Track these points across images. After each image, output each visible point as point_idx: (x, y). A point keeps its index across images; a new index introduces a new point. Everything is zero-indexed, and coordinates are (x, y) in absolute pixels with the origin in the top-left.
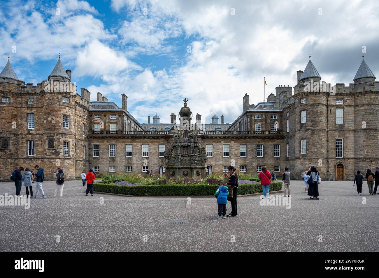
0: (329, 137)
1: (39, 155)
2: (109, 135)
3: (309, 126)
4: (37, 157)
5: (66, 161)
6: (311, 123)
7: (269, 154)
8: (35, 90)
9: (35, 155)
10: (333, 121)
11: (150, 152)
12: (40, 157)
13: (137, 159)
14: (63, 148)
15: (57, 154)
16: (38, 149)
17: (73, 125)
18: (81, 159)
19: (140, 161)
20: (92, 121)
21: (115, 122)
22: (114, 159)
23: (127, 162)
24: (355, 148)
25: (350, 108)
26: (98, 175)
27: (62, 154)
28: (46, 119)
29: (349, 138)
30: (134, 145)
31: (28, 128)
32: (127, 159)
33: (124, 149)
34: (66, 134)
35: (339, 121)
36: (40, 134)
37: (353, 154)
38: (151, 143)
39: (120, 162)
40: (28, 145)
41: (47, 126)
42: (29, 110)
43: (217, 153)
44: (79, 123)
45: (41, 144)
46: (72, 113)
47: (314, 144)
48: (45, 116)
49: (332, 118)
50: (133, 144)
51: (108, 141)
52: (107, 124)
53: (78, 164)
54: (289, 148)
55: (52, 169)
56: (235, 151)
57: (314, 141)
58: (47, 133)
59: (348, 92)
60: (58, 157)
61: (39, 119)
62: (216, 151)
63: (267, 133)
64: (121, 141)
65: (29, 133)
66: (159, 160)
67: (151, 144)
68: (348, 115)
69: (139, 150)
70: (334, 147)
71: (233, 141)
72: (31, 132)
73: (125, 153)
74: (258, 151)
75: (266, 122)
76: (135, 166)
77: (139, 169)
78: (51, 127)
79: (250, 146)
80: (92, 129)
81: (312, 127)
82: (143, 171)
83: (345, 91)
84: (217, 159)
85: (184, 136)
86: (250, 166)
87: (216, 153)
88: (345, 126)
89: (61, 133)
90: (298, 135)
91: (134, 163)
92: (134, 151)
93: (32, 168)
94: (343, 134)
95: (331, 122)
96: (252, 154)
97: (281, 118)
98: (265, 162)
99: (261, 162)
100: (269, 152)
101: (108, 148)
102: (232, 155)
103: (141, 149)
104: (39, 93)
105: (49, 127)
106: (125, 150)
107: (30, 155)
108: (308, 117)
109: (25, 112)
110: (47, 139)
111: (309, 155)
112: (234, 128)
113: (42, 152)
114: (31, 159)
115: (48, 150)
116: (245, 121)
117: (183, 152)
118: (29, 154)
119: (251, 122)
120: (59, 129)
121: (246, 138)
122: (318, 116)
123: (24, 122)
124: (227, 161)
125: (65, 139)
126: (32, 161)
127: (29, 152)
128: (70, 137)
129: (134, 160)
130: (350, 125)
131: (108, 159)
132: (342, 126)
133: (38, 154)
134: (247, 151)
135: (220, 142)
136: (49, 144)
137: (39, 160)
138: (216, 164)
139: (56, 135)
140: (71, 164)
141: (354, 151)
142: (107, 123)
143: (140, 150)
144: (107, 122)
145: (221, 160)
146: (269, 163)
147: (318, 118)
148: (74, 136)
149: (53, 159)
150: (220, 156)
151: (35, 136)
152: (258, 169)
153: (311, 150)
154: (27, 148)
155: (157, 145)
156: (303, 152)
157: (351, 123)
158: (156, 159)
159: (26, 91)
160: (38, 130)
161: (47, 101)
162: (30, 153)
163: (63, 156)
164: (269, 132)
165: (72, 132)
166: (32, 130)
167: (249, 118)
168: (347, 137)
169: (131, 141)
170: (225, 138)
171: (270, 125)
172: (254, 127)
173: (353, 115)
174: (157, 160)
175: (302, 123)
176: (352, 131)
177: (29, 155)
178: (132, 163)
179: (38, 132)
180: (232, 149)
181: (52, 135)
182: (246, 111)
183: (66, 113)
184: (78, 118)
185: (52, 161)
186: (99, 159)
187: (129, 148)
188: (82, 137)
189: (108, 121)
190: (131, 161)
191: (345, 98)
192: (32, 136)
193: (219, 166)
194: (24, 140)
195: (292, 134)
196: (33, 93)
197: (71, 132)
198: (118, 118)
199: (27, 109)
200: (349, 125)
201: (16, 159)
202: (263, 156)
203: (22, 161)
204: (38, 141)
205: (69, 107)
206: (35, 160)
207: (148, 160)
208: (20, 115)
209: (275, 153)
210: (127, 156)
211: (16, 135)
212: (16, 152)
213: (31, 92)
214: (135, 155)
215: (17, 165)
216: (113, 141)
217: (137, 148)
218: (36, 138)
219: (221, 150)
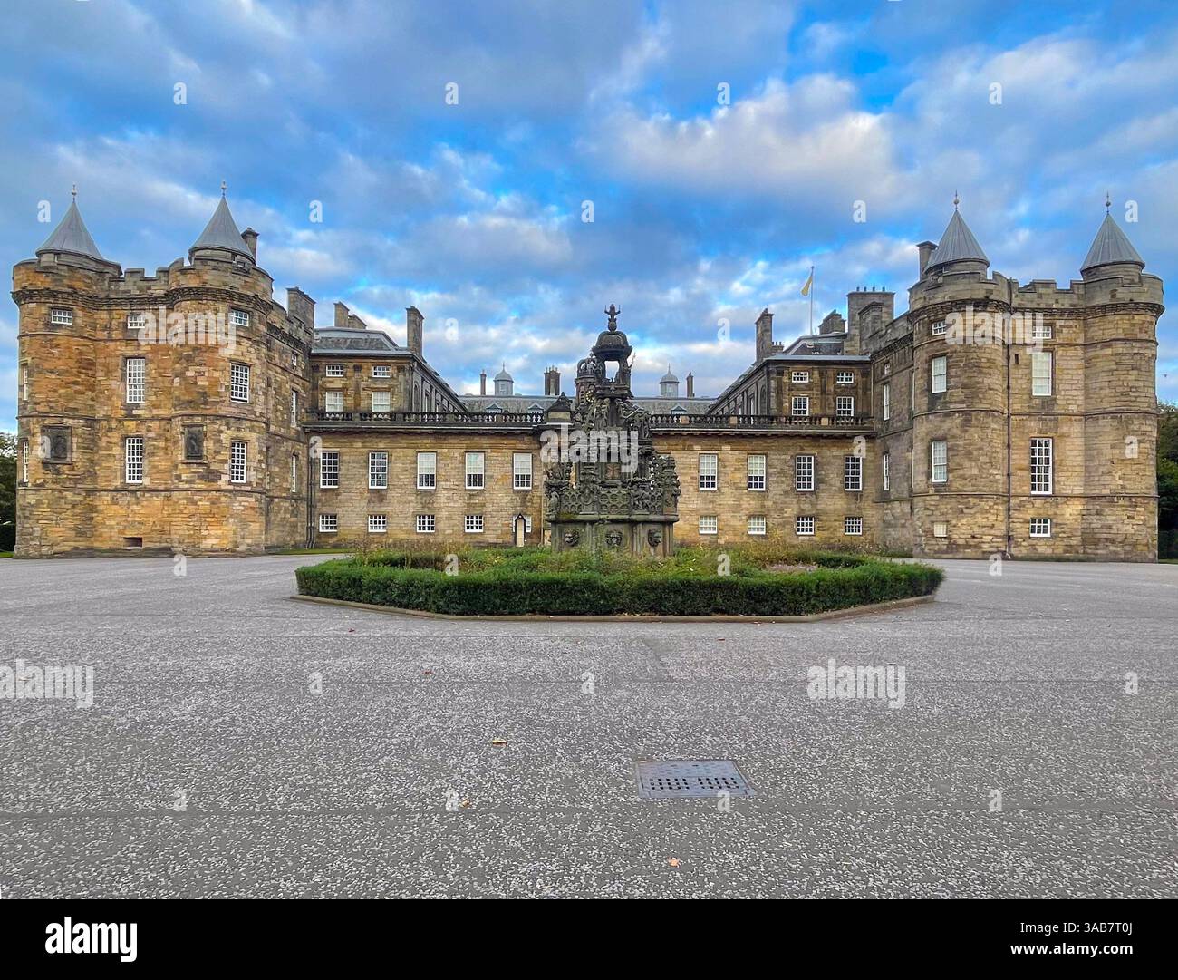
0: (1013, 434)
1: (157, 479)
2: (368, 424)
3: (955, 402)
4: (152, 487)
5: (239, 498)
6: (963, 393)
7: (832, 482)
8: (149, 288)
9: (146, 481)
10: (1024, 386)
11: (488, 473)
12: (162, 487)
13: (450, 494)
14: (230, 461)
15: (211, 476)
16: (156, 464)
17: (261, 393)
18: (284, 495)
19: (460, 501)
20: (320, 382)
21: (386, 386)
22: (383, 493)
23: (422, 503)
24: (1086, 467)
25: (1071, 352)
26: (335, 539)
27: (226, 478)
28: (181, 374)
29: (1069, 436)
30: (441, 453)
31: (128, 402)
32: (419, 493)
33: (414, 465)
34: (239, 419)
35: (1041, 389)
36: (163, 419)
37: (1082, 483)
38: (491, 447)
39: (399, 502)
40: (127, 451)
41: (184, 395)
42: (129, 348)
43: (682, 478)
44: (280, 387)
45: (166, 448)
46: (258, 359)
47: (969, 455)
48: (177, 366)
49: (1022, 378)
50: (439, 451)
51: (366, 442)
52: (363, 394)
53: (274, 506)
54: (890, 466)
55: (196, 524)
56: (733, 472)
57: (971, 445)
58: (183, 415)
59: (1067, 306)
60: (214, 486)
61: (160, 375)
63: (825, 421)
64: (404, 442)
65: (130, 416)
66: (514, 497)
67: (491, 452)
68: (1065, 372)
69: (456, 468)
70: (1026, 463)
71: (728, 443)
72: (135, 412)
73: (416, 477)
74: (799, 473)
75: (823, 392)
76: (444, 513)
77: (456, 522)
78: (195, 396)
79: (776, 459)
80: (317, 408)
81: (965, 406)
82: (468, 528)
83: (1057, 301)
85: (610, 420)
86: (775, 515)
88: (1058, 402)
89: (224, 417)
90: (922, 429)
91: (442, 505)
92: (442, 472)
93: (137, 519)
94: (1051, 424)
95: (1016, 392)
97: (864, 379)
98: (819, 507)
99: (807, 507)
100: (832, 476)
101: (366, 462)
102: (726, 485)
103: (461, 465)
104: (162, 297)
105: (187, 398)
106: (416, 468)
107: (132, 482)
108: (952, 377)
109: (118, 353)
110: (182, 433)
111: (957, 485)
112: (726, 409)
113: (166, 472)
114: (134, 492)
115: (184, 466)
116: (760, 387)
117: (604, 470)
118: (127, 478)
119: (779, 391)
120: (218, 402)
121: (764, 436)
122: (981, 372)
123: (115, 384)
124: (711, 502)
125: (236, 433)
126: (137, 498)
127: (127, 472)
128: (253, 426)
129: (442, 496)
130: (1073, 401)
131: (366, 495)
132: (1048, 403)
133: (155, 476)
134: (767, 473)
135: (690, 448)
136: (187, 448)
137: (157, 497)
139: (208, 421)
140: (253, 508)
141: (1083, 474)
142: (364, 389)
143: (459, 468)
144: (362, 386)
145: (694, 499)
146: (831, 507)
147: (980, 380)
148: (263, 425)
149: (198, 493)
150: (692, 488)
151: (148, 424)
152: (798, 525)
153: (961, 472)
154: (122, 459)
155: (510, 454)
156: (939, 477)
157: (1074, 393)
158: (507, 494)
159: (123, 292)
160: (155, 407)
162: (132, 475)
163: (230, 483)
164: (832, 418)
165: (258, 414)
166: (137, 406)
167: (773, 378)
168: (1062, 436)
169: (434, 441)
170: (705, 436)
171: (835, 401)
172: (787, 405)
173: (1080, 372)
174: (509, 498)
175: (933, 392)
176: (1078, 418)
177: (128, 481)
178: (435, 505)
179: (155, 412)
181: (198, 420)
182: (765, 359)
183: (242, 358)
184: (277, 372)
185: (196, 498)
186: (338, 495)
187: (426, 463)
188: (289, 428)
189: (365, 383)
190: (431, 501)
191: (1058, 323)
192: (137, 425)
193: (687, 517)
194: (115, 437)
195: (899, 424)
196: (144, 296)
197: (256, 412)
198: (395, 376)
199: (124, 344)
200: (1069, 399)
201: (90, 492)
202: (812, 489)
203: (108, 498)
204: (155, 439)
205: (249, 339)
206: (147, 495)
207: (481, 498)
208: (103, 360)
209: (847, 479)
210: (421, 484)
211: (91, 421)
212: (88, 471)
213: (138, 292)
214: (443, 483)
215: (92, 509)
216: (380, 442)
217: (449, 462)
218: (149, 431)
219: (694, 471)
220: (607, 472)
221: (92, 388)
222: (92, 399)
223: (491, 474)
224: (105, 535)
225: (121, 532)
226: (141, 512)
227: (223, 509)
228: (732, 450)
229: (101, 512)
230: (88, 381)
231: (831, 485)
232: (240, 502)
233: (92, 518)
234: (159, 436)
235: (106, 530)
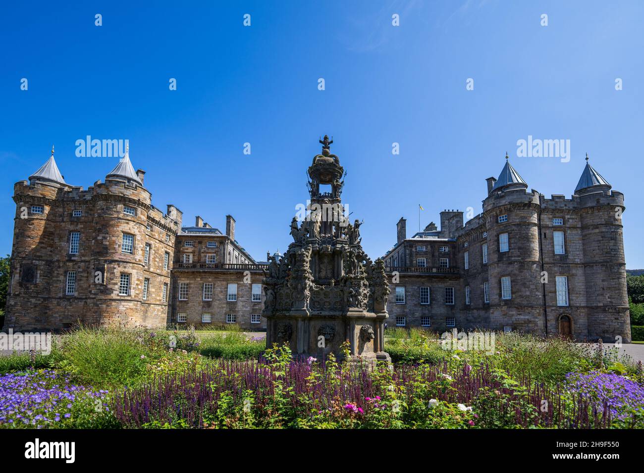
1: (82, 293)
3: (515, 257)
4: (79, 297)
5: (123, 303)
6: (518, 251)
7: (439, 300)
9: (76, 294)
10: (550, 249)
12: (84, 297)
14: (119, 284)
15: (107, 292)
16: (82, 285)
17: (140, 249)
18: (158, 303)
21: (214, 251)
22: (211, 303)
23: (229, 308)
24: (587, 291)
25: (574, 232)
27: (116, 293)
28: (95, 238)
29: (576, 276)
31: (70, 253)
34: (126, 262)
35: (559, 250)
36: (87, 262)
37: (585, 301)
39: (218, 308)
40: (68, 278)
41: (96, 249)
42: (72, 226)
44: (158, 250)
45: (87, 277)
46: (139, 232)
47: (524, 284)
48: (94, 234)
49: (549, 245)
51: (203, 278)
53: (150, 309)
57: (524, 279)
58: (95, 259)
59: (571, 208)
60: (110, 297)
61: (87, 239)
65: (70, 260)
68: (572, 241)
70: (553, 289)
72: (73, 258)
74: (422, 295)
76: (240, 313)
77: (246, 318)
78: (102, 250)
79: (410, 288)
81: (520, 258)
82: (253, 321)
83: (565, 205)
88: (569, 257)
89: (118, 261)
90: (494, 271)
94: (567, 269)
95: (546, 252)
96: (413, 300)
99: (426, 312)
100: (439, 297)
101: (202, 287)
104: (90, 200)
105: (98, 250)
107: (69, 294)
108: (513, 243)
109: (66, 228)
110: (94, 269)
111: (518, 301)
113: (86, 289)
114: (69, 299)
115: (94, 286)
118: (67, 291)
120: (114, 253)
122: (528, 241)
123: (64, 244)
125: (124, 269)
126: (71, 303)
127: (67, 289)
128: (133, 266)
129: (240, 305)
130: (577, 256)
131: (202, 304)
132: (564, 258)
133: (80, 291)
137: (81, 302)
139: (108, 263)
141: (585, 296)
146: (439, 312)
147: (528, 245)
148: (141, 266)
151: (79, 264)
153: (520, 294)
154: (65, 282)
156: (506, 297)
157: (578, 253)
159: (71, 198)
160: (84, 256)
161: (99, 211)
162: (69, 290)
163: (118, 295)
165: (137, 260)
166: (74, 255)
168: (573, 275)
175: (500, 251)
176: (580, 266)
179: (83, 258)
181: (102, 262)
183: (129, 231)
184: (156, 242)
185: (98, 303)
186: (187, 304)
187: (232, 289)
188: (162, 270)
191: (566, 217)
192: (73, 265)
194: (61, 271)
198: (218, 246)
199: (69, 224)
200: (575, 256)
201: (45, 299)
202: (429, 303)
203: (56, 302)
204: (81, 272)
205: (134, 221)
206: (76, 301)
208: (58, 232)
209: (446, 299)
211: (49, 263)
212: (45, 288)
213: (78, 198)
214: (241, 299)
215: (47, 308)
218: (79, 268)
221: (51, 246)
222: (51, 251)
224: (52, 322)
225: (61, 320)
226: (72, 310)
227: (113, 309)
229: (52, 309)
230: (49, 242)
231: (439, 302)
232: (124, 306)
233: (46, 313)
234: (84, 271)
235: (53, 319)
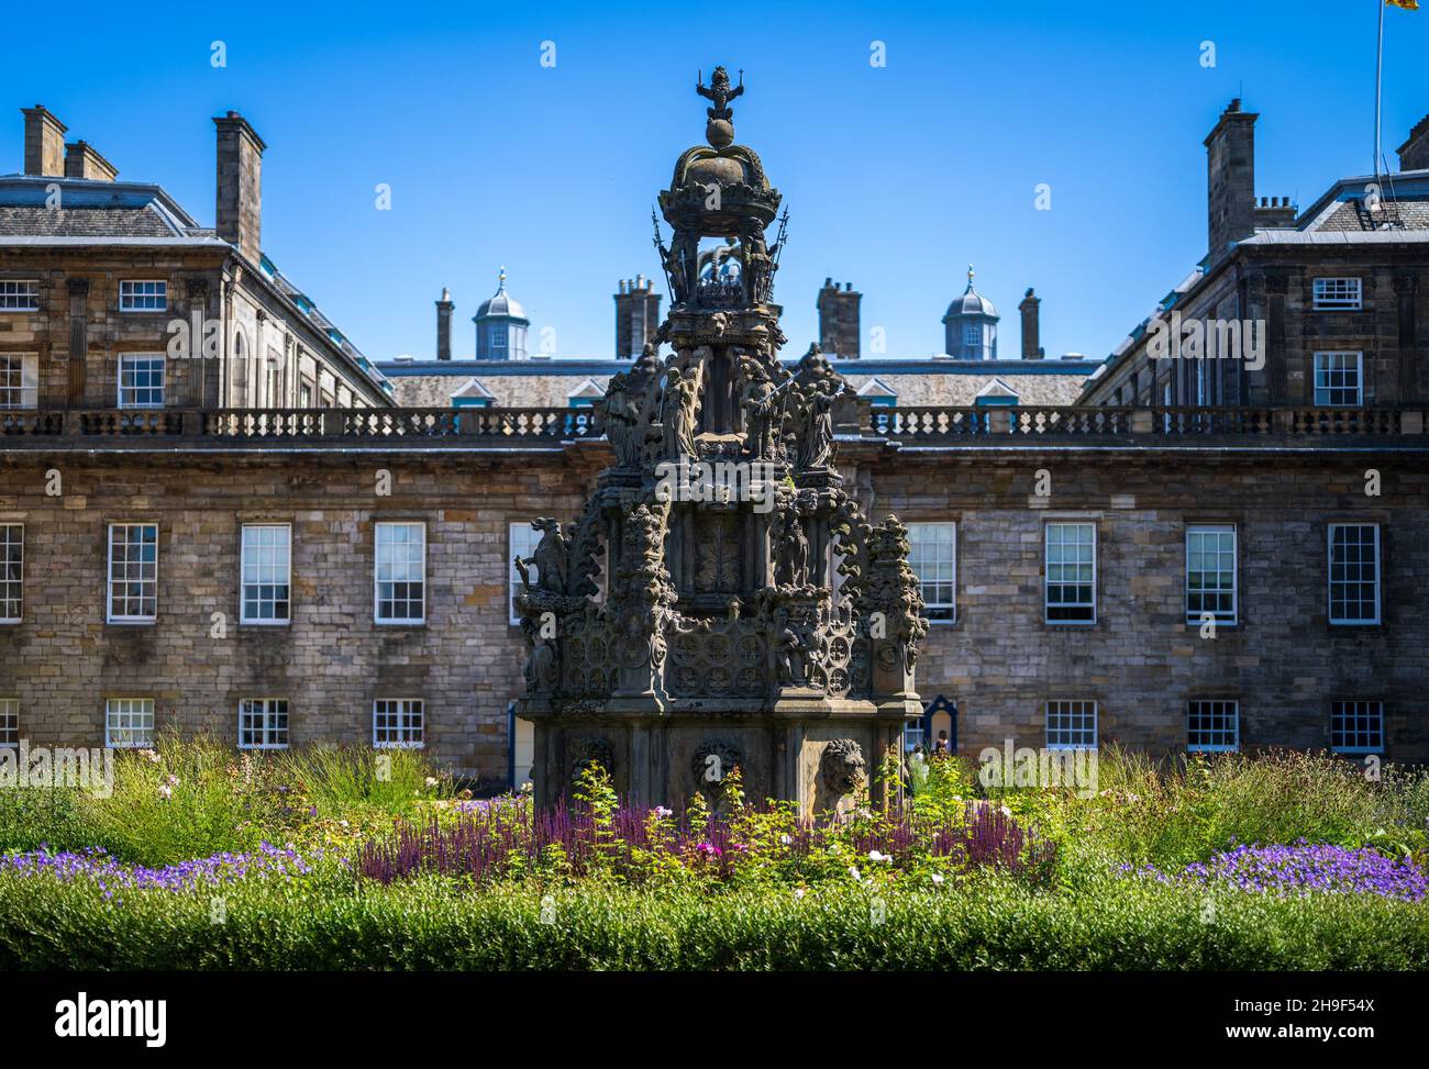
2: (108, 443)
11: (437, 581)
13: (331, 639)
19: (358, 660)
21: (159, 337)
22: (148, 636)
23: (252, 666)
30: (308, 524)
32: (245, 637)
33: (228, 559)
38: (444, 506)
39: (190, 664)
43: (995, 590)
50: (301, 516)
51: (101, 493)
52: (93, 359)
56: (1142, 572)
62: (985, 580)
64: (208, 486)
66: (511, 648)
67: (448, 518)
69: (346, 565)
71: (1126, 489)
73: (236, 592)
74: (1338, 573)
75: (1407, 336)
76: (314, 695)
77: (348, 720)
82: (382, 736)
84: (991, 642)
85: (710, 414)
86: (1268, 698)
87: (981, 590)
91: (309, 671)
92: (309, 577)
96: (1288, 600)
98: (1397, 672)
101: (101, 549)
102: (1122, 610)
103: (361, 558)
106: (236, 567)
112: (1128, 391)
117: (691, 561)
119: (1276, 336)
121: (1232, 466)
124: (1076, 660)
129: (309, 646)
131: (98, 642)
134: (1242, 572)
135: (1018, 502)
138: (981, 687)
142: (94, 346)
143: (354, 565)
144: (90, 338)
145: (1028, 650)
150: (1022, 619)
152: (1337, 724)
155: (498, 525)
158: (490, 639)
167: (1255, 300)
169: (283, 489)
170: (1058, 467)
172: (1299, 375)
174: (496, 650)
178: (290, 672)
180: (1119, 556)
182: (1233, 245)
186: (20, 644)
187: (267, 552)
189: (96, 328)
190: (279, 661)
193: (1011, 703)
198: (180, 306)
202: (1377, 621)
207: (418, 651)
210: (251, 612)
214: (312, 609)
216: (139, 493)
217: (327, 548)
219: (1028, 573)
220: (698, 569)
223: (447, 582)
228: (1140, 507)
